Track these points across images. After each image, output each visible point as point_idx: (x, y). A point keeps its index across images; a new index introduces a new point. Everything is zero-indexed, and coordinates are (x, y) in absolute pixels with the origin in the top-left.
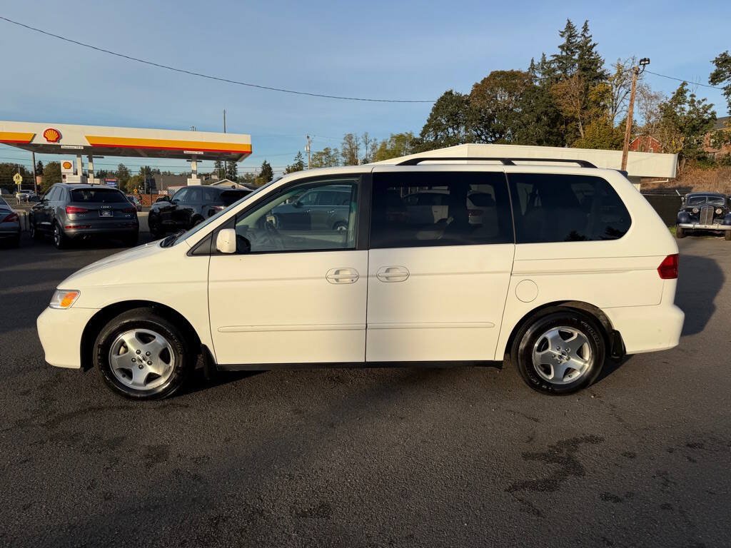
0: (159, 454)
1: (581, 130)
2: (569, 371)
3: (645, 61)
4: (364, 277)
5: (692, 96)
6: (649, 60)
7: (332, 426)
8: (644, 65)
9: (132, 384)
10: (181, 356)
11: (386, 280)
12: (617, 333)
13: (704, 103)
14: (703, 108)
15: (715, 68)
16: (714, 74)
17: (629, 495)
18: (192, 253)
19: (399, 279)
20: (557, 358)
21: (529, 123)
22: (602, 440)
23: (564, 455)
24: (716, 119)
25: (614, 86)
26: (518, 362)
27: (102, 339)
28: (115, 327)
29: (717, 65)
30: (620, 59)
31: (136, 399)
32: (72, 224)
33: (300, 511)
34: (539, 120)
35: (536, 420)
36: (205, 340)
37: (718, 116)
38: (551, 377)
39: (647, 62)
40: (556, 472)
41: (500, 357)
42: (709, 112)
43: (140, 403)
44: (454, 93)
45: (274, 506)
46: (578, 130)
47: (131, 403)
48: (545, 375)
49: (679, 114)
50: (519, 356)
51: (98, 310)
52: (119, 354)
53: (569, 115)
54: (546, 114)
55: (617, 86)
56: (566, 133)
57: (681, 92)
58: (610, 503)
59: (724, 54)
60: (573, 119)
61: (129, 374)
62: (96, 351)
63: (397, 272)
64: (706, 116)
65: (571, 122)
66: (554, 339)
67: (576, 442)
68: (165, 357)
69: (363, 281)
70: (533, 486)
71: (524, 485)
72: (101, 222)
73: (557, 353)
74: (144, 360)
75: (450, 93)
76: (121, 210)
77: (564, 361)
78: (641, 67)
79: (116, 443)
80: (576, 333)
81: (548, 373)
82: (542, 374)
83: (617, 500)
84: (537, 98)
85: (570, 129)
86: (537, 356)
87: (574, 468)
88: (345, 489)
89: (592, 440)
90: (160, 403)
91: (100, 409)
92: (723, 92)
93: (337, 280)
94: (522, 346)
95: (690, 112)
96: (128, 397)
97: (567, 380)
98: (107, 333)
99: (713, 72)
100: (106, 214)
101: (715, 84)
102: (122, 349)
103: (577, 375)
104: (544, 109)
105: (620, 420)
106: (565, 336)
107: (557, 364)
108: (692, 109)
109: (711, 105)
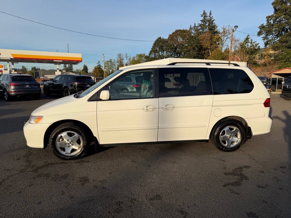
0: (85, 180)
1: (210, 53)
2: (233, 142)
3: (236, 27)
4: (157, 108)
5: (251, 40)
6: (238, 26)
7: (149, 166)
8: (236, 28)
9: (65, 153)
10: (85, 141)
11: (166, 110)
12: (250, 128)
13: (255, 43)
14: (255, 45)
15: (259, 30)
16: (259, 32)
17: (267, 185)
18: (90, 100)
19: (170, 109)
20: (228, 138)
21: (190, 50)
22: (250, 167)
23: (238, 173)
24: (260, 49)
25: (222, 36)
26: (214, 139)
27: (53, 136)
28: (58, 131)
29: (260, 28)
30: (224, 26)
31: (67, 159)
32: (13, 91)
33: (149, 198)
34: (194, 49)
35: (224, 161)
36: (95, 135)
37: (260, 48)
38: (226, 145)
39: (237, 27)
40: (238, 179)
41: (208, 138)
42: (257, 46)
43: (69, 161)
44: (161, 38)
45: (139, 197)
46: (209, 53)
47: (65, 161)
48: (224, 144)
49: (247, 47)
50: (215, 138)
51: (52, 124)
52: (59, 142)
53: (206, 47)
54: (197, 46)
55: (223, 36)
56: (204, 54)
57: (247, 39)
58: (261, 189)
59: (262, 25)
60: (207, 49)
61: (64, 150)
62: (51, 140)
63: (170, 106)
64: (256, 48)
65: (206, 50)
66: (227, 131)
67: (241, 168)
68: (79, 142)
69: (157, 110)
70: (232, 184)
71: (229, 184)
72: (27, 89)
73: (228, 136)
74: (70, 143)
75: (160, 38)
76: (34, 85)
77: (231, 139)
78: (235, 29)
79: (65, 177)
80: (235, 128)
81: (225, 143)
82: (223, 144)
83: (263, 188)
84: (193, 40)
85: (206, 53)
86: (221, 137)
87: (243, 177)
88: (163, 189)
89: (247, 167)
90: (77, 161)
91: (54, 164)
92: (262, 39)
93: (147, 110)
94: (216, 134)
95: (251, 46)
96: (64, 159)
97: (232, 146)
98: (55, 133)
99: (259, 31)
100: (27, 86)
101: (259, 36)
102: (61, 139)
103: (235, 144)
104: (196, 45)
105: (254, 160)
106: (231, 129)
107: (228, 140)
108: (251, 45)
109: (258, 44)
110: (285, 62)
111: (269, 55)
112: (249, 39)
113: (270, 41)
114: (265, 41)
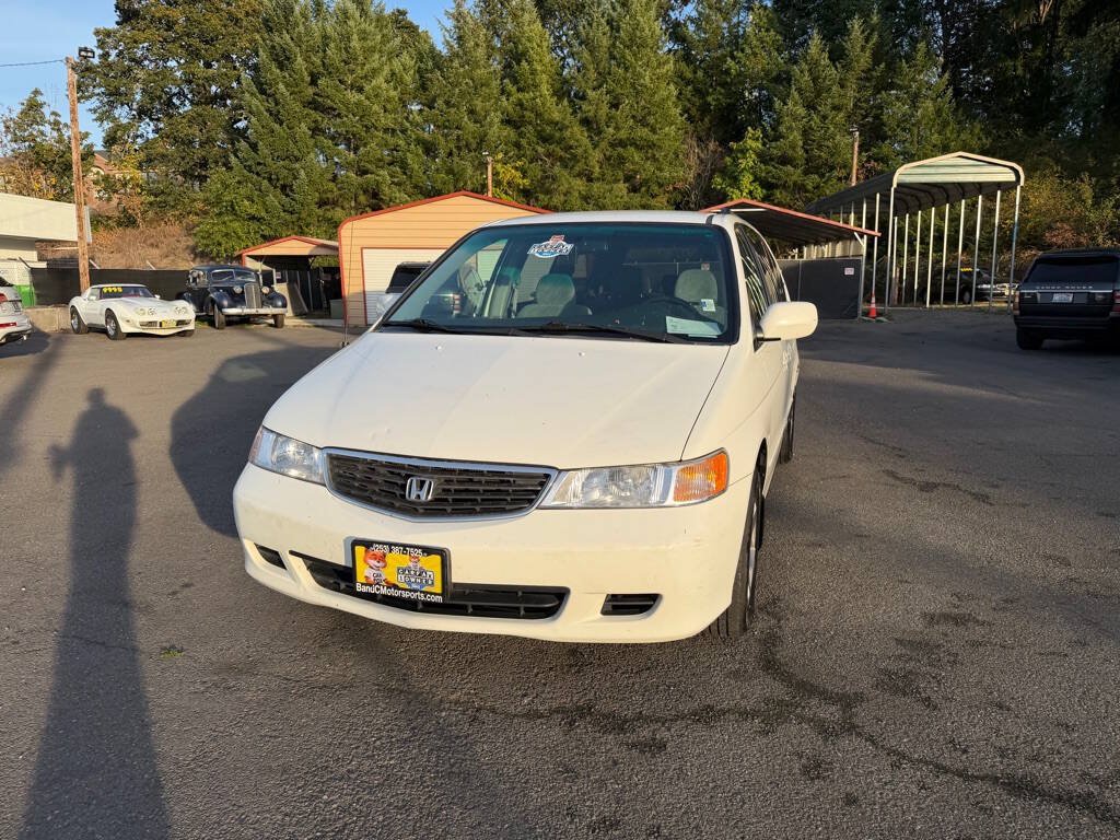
57: (34, 105)
108: (57, 134)
110: (220, 214)
111: (138, 185)
112: (41, 105)
113: (126, 128)
114: (107, 125)
